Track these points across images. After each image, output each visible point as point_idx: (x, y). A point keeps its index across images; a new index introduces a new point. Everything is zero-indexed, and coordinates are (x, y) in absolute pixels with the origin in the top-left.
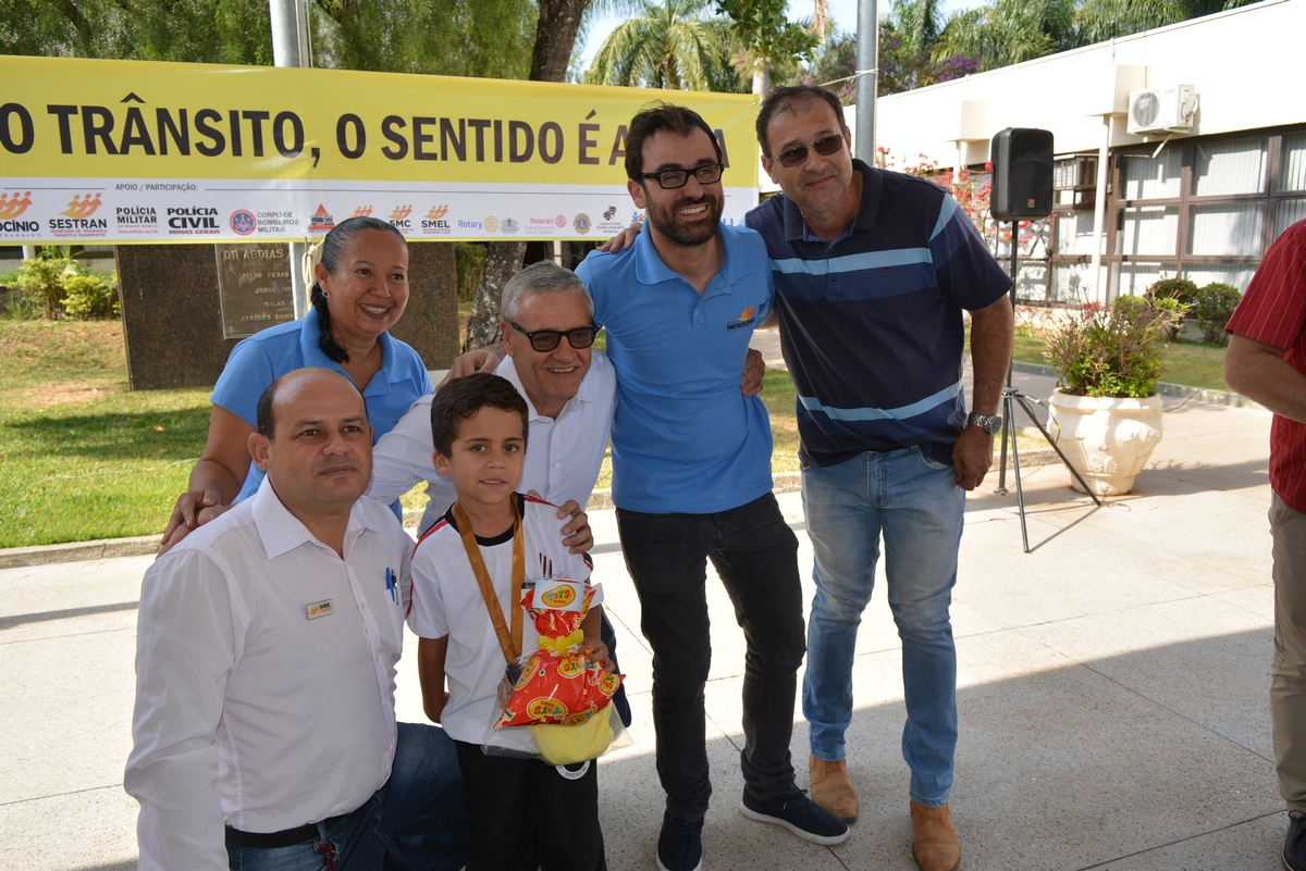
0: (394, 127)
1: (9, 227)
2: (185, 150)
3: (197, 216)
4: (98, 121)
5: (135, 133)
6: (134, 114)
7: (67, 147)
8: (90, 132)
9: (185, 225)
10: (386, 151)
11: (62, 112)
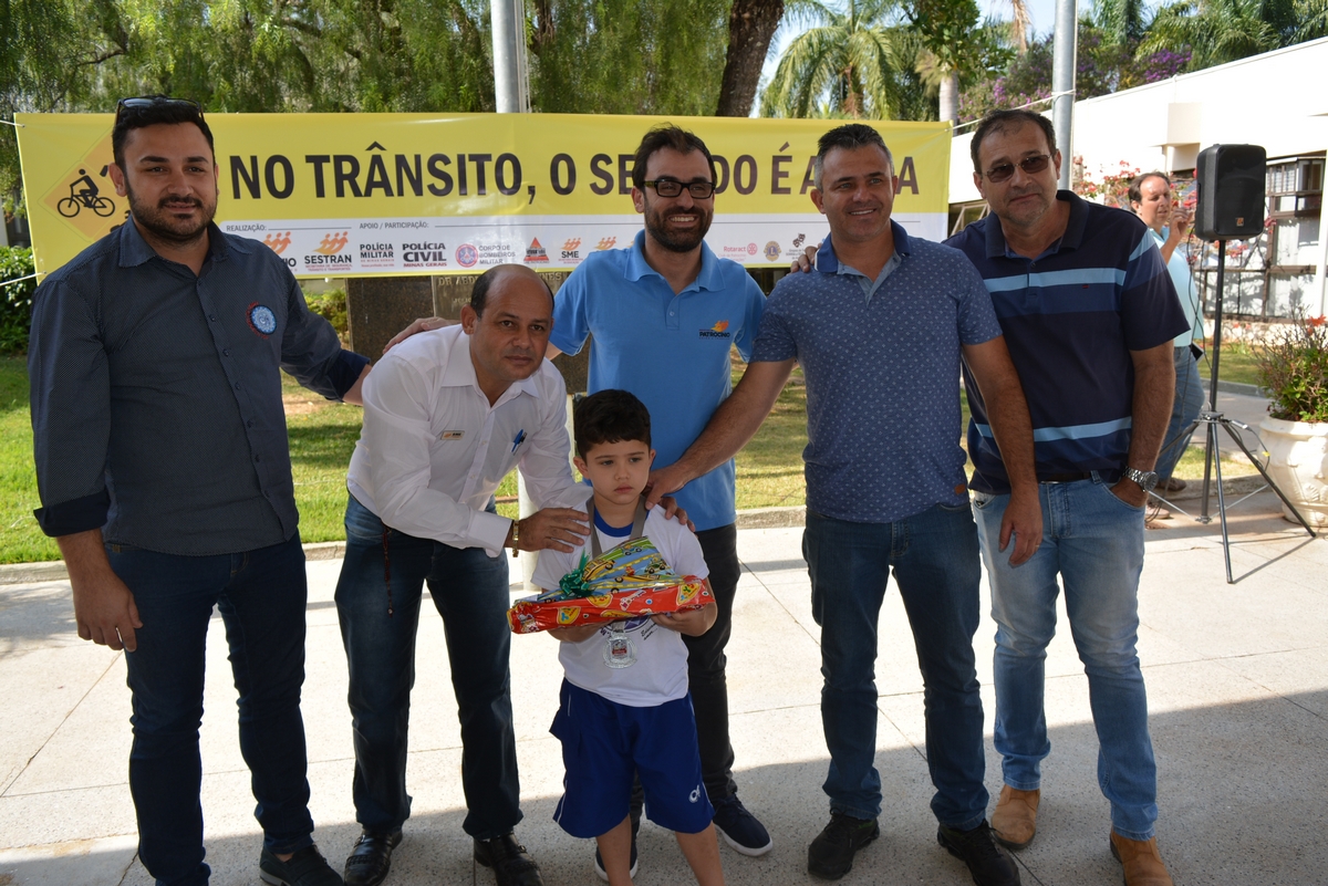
0: (601, 165)
2: (419, 192)
3: (428, 250)
4: (347, 168)
5: (377, 178)
6: (377, 161)
7: (320, 193)
8: (340, 177)
9: (417, 259)
10: (594, 187)
11: (317, 161)
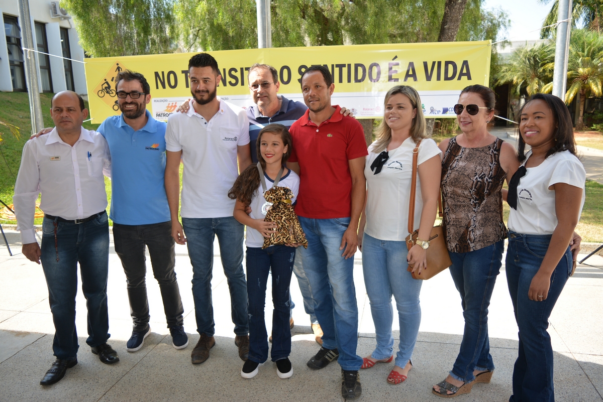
2: (225, 84)
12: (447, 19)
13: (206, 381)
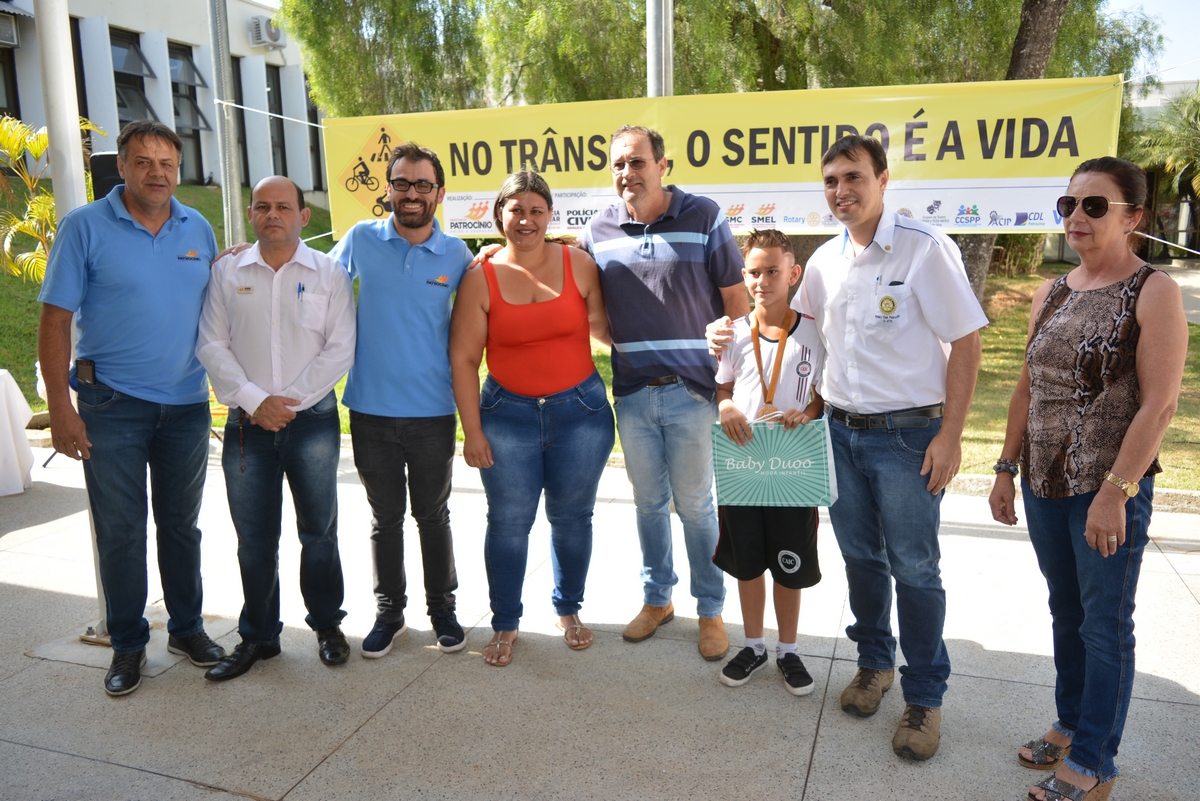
0: (734, 139)
1: (476, 225)
2: (580, 167)
3: (586, 216)
4: (529, 149)
5: (550, 157)
6: (550, 143)
7: (509, 168)
8: (524, 157)
9: (577, 223)
10: (726, 159)
11: (508, 144)
12: (1027, 36)
13: (541, 720)
